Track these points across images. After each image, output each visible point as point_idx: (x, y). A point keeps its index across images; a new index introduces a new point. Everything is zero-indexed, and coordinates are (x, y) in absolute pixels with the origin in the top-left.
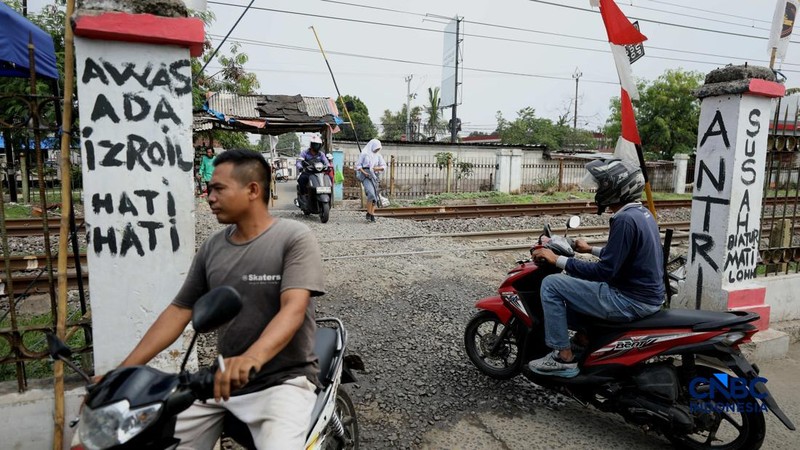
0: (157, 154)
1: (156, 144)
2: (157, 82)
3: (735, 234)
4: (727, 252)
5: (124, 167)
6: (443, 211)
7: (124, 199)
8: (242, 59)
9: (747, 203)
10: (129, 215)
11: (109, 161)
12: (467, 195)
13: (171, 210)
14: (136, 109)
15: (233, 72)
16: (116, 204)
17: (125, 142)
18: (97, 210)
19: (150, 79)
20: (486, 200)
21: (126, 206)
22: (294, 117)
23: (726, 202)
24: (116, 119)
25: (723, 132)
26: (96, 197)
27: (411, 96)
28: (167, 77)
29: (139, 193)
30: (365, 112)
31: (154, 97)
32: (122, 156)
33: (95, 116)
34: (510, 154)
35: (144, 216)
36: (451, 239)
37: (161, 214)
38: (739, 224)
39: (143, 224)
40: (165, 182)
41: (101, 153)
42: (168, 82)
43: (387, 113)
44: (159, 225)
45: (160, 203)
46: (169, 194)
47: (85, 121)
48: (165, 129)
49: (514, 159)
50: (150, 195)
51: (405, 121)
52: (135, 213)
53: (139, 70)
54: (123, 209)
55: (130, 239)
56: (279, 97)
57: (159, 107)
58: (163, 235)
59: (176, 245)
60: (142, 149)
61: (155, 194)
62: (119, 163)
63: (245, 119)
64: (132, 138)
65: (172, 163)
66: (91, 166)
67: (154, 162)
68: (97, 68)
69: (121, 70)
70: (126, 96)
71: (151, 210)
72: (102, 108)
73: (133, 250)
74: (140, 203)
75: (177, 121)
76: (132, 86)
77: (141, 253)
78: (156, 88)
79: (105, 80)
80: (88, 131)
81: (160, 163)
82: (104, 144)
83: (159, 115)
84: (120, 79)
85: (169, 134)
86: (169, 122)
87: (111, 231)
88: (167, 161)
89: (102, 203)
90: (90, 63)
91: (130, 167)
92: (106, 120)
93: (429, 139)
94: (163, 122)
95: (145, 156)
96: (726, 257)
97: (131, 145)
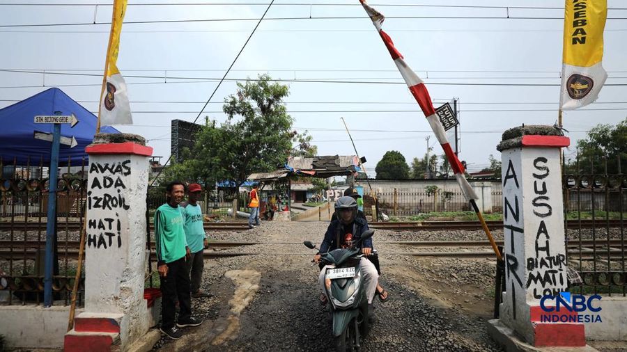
0: (115, 202)
1: (115, 198)
2: (117, 171)
3: (534, 257)
4: (528, 272)
5: (101, 208)
6: (421, 225)
7: (101, 222)
8: (309, 139)
9: (545, 232)
10: (102, 229)
11: (97, 206)
12: (450, 213)
13: (119, 228)
14: (108, 183)
15: (304, 146)
16: (97, 224)
17: (103, 197)
18: (90, 227)
19: (114, 170)
20: (461, 218)
21: (101, 226)
22: (332, 168)
23: (521, 231)
24: (100, 188)
25: (514, 176)
26: (90, 221)
27: (430, 149)
28: (121, 168)
29: (106, 220)
30: (404, 160)
31: (114, 178)
32: (101, 203)
33: (93, 187)
34: (481, 185)
35: (107, 230)
36: (398, 245)
37: (114, 230)
38: (537, 249)
39: (107, 234)
40: (117, 215)
41: (94, 202)
42: (121, 170)
43: (416, 159)
44: (113, 235)
45: (114, 224)
46: (118, 220)
47: (89, 189)
48: (119, 191)
49: (485, 189)
50: (110, 221)
51: (427, 164)
52: (104, 229)
53: (110, 167)
54: (100, 227)
55: (102, 241)
56: (325, 157)
57: (117, 181)
58: (115, 239)
59: (120, 245)
60: (109, 200)
61: (112, 220)
62: (99, 206)
63: (305, 170)
64: (106, 195)
65: (120, 206)
66: (90, 208)
67: (113, 206)
68: (95, 166)
69: (103, 167)
70: (104, 177)
71: (110, 228)
72: (96, 183)
73: (102, 246)
74: (106, 224)
75: (124, 187)
76: (107, 173)
77: (105, 247)
78: (116, 173)
79: (98, 172)
80: (90, 193)
81: (115, 206)
82: (95, 198)
83: (117, 185)
84: (103, 171)
85: (120, 193)
86: (120, 188)
87: (95, 236)
88: (118, 205)
89: (92, 224)
90: (93, 165)
91: (104, 208)
92: (97, 188)
93: (444, 175)
94: (118, 188)
95: (110, 203)
96: (528, 276)
97: (105, 198)
